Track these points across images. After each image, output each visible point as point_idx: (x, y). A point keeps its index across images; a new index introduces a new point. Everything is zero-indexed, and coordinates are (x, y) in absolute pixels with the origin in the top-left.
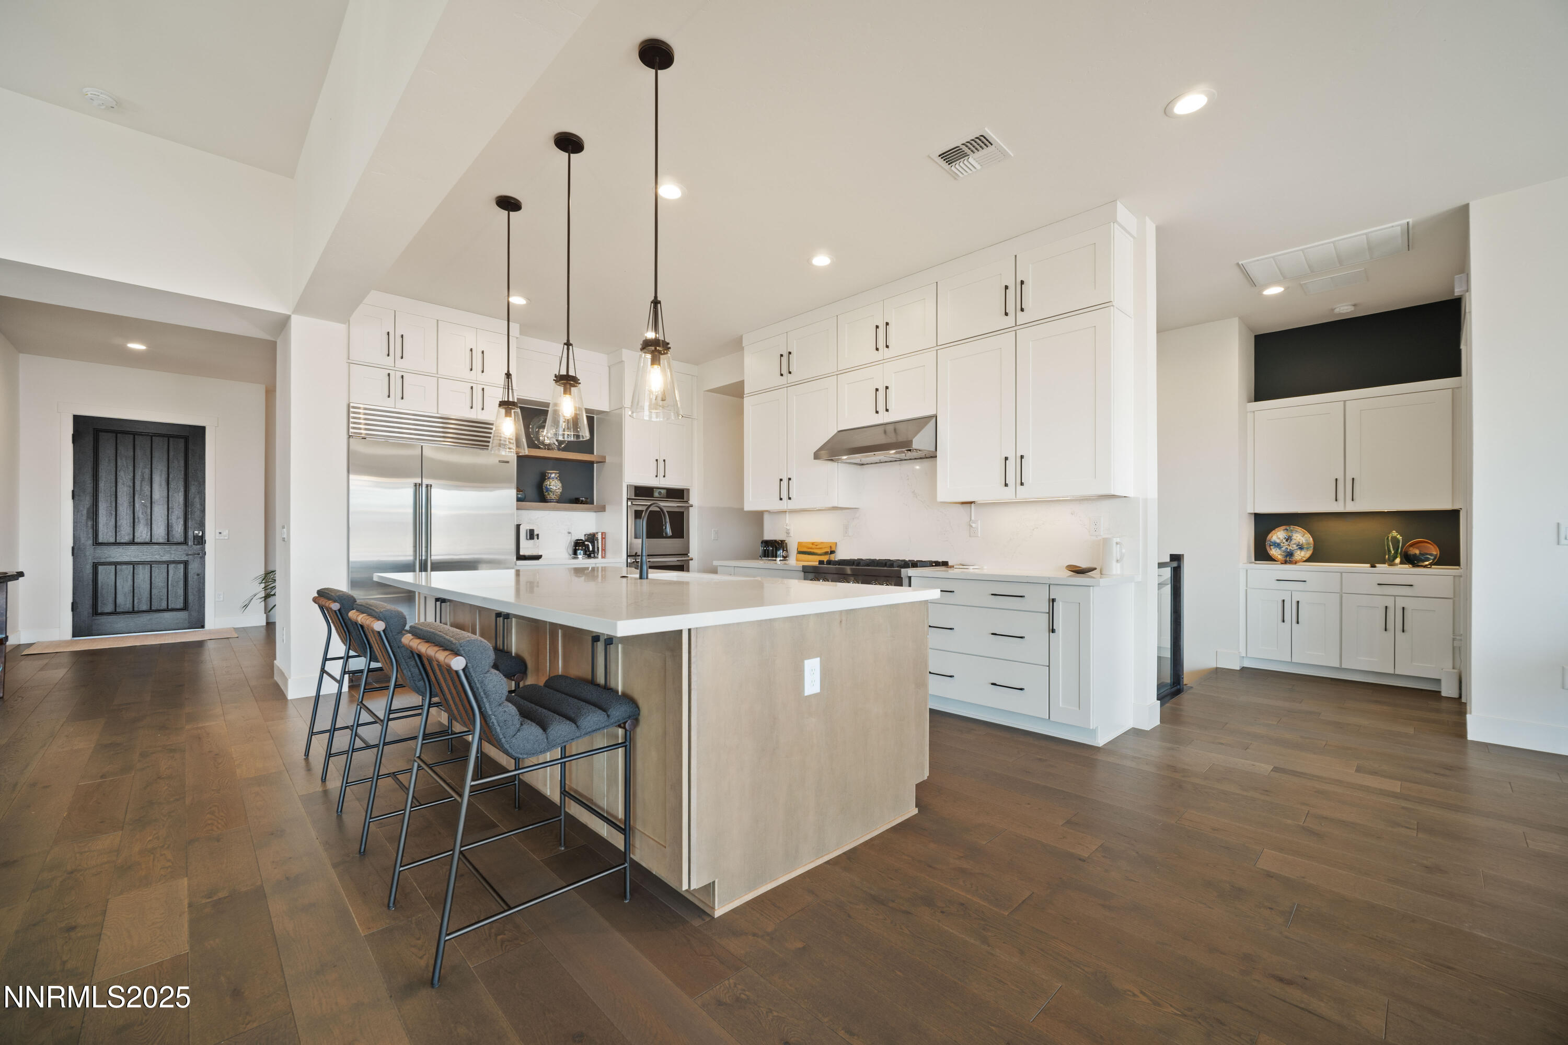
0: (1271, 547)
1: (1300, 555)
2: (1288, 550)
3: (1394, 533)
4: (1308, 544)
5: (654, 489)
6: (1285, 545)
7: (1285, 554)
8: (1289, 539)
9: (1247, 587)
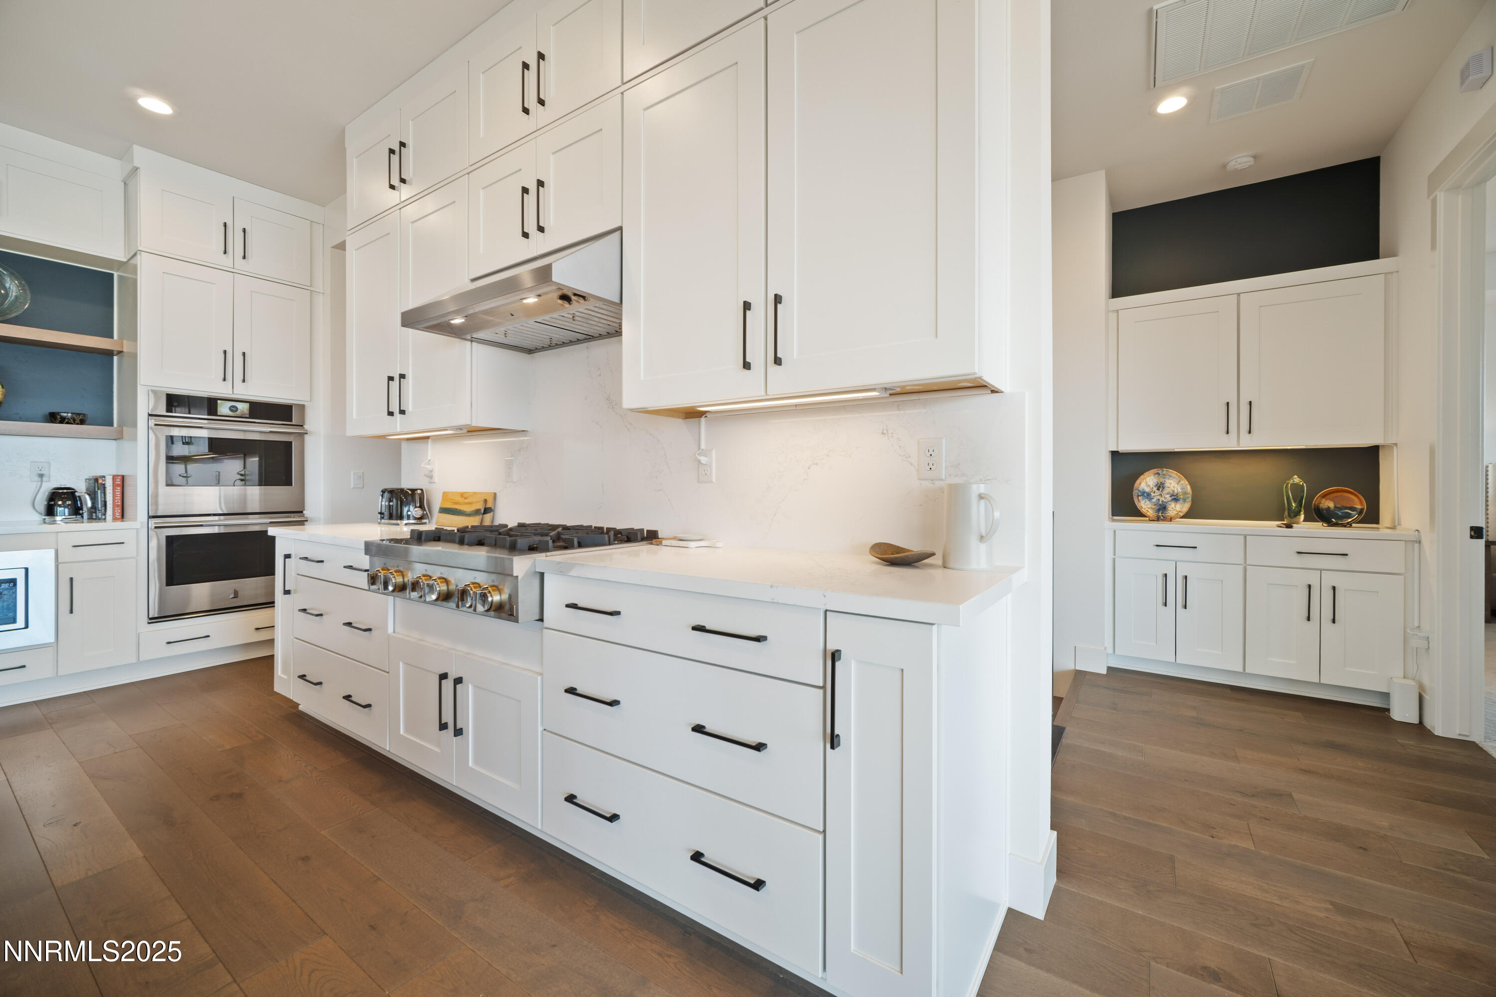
0: (1140, 498)
1: (1175, 509)
2: (1160, 502)
3: (1296, 479)
4: (1185, 493)
5: (219, 401)
6: (1156, 495)
7: (1157, 508)
8: (1160, 486)
9: (1115, 555)
